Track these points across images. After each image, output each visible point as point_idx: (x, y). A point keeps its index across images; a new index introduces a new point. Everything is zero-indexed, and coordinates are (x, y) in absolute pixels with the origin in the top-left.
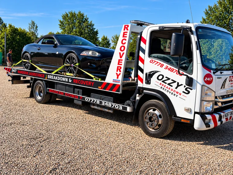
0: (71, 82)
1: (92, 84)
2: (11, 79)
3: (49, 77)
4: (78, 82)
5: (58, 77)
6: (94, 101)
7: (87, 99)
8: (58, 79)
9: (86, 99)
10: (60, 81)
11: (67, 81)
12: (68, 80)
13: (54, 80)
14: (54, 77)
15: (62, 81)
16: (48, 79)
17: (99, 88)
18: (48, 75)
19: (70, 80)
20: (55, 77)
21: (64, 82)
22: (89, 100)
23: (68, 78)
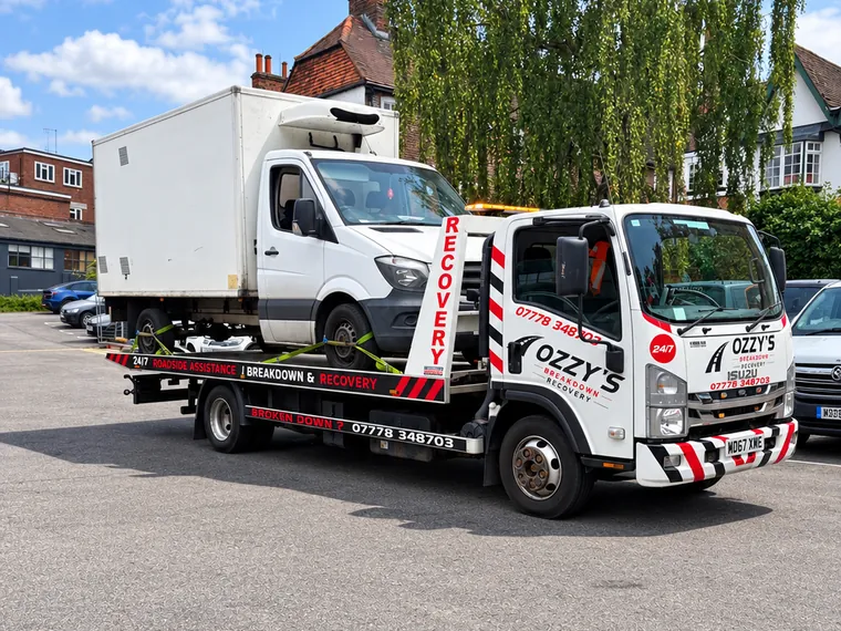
0: (312, 381)
1: (370, 384)
3: (251, 372)
4: (332, 381)
5: (277, 371)
6: (377, 431)
7: (358, 427)
8: (277, 378)
9: (356, 428)
10: (281, 381)
11: (302, 380)
12: (305, 377)
13: (266, 379)
14: (263, 371)
15: (288, 381)
16: (248, 378)
17: (393, 395)
18: (249, 368)
19: (309, 377)
20: (266, 370)
21: (292, 382)
22: (362, 428)
23: (306, 372)
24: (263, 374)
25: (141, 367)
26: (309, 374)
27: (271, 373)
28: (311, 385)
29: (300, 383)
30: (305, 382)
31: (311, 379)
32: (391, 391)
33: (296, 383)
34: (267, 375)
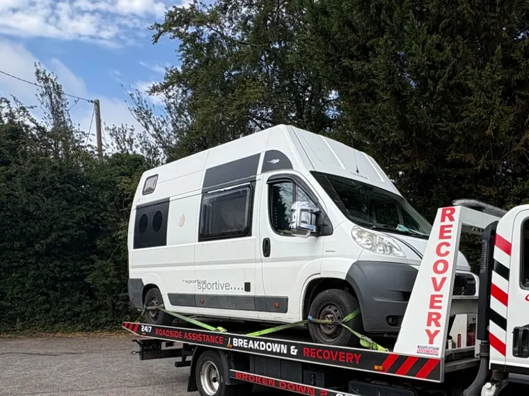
0: (295, 354)
1: (354, 359)
2: (138, 348)
3: (236, 342)
4: (316, 355)
5: (261, 343)
8: (261, 349)
10: (265, 351)
11: (285, 352)
12: (289, 350)
13: (251, 349)
14: (248, 342)
15: (272, 352)
16: (233, 347)
17: (377, 370)
18: (234, 339)
19: (292, 350)
20: (251, 342)
21: (276, 353)
23: (289, 345)
24: (248, 345)
25: (147, 334)
26: (292, 347)
27: (256, 345)
28: (293, 356)
29: (283, 354)
30: (289, 354)
31: (294, 351)
32: (376, 367)
33: (280, 354)
34: (252, 346)
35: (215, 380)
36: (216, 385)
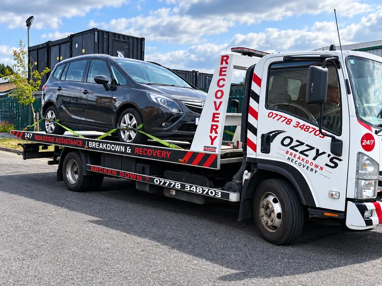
0: (130, 152)
1: (166, 155)
3: (91, 145)
4: (143, 152)
5: (108, 145)
6: (170, 184)
7: (157, 181)
8: (108, 149)
10: (110, 151)
12: (126, 149)
13: (101, 149)
14: (99, 145)
15: (115, 151)
16: (89, 148)
17: (181, 162)
18: (90, 142)
19: (128, 149)
20: (101, 144)
21: (117, 152)
22: (160, 182)
23: (126, 146)
24: (99, 146)
25: (29, 139)
26: (128, 147)
27: (104, 146)
28: (129, 154)
29: (122, 153)
30: (125, 152)
31: (129, 151)
32: (180, 160)
33: (120, 152)
34: (102, 147)
35: (76, 173)
36: (77, 176)
